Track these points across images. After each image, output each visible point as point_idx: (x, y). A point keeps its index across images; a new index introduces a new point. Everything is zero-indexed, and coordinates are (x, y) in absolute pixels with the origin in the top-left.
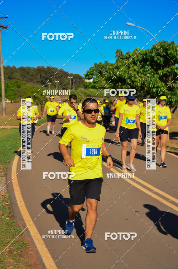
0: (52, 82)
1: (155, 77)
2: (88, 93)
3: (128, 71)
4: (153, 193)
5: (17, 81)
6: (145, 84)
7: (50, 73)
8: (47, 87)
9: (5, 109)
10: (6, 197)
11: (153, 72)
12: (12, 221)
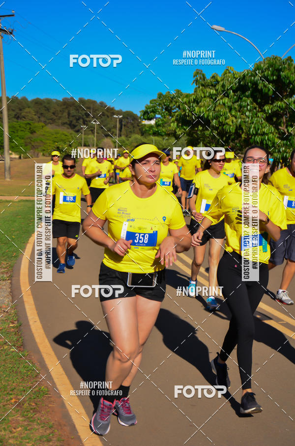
0: (87, 125)
1: (258, 117)
3: (214, 106)
5: (29, 122)
6: (242, 129)
9: (10, 168)
10: (10, 314)
11: (255, 109)
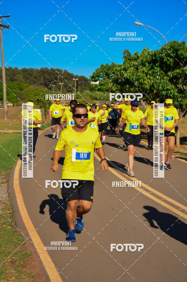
0: (56, 85)
1: (164, 79)
2: (94, 96)
3: (136, 72)
4: (162, 201)
5: (19, 83)
6: (154, 87)
7: (54, 75)
8: (51, 90)
9: (7, 112)
10: (7, 205)
11: (162, 74)
12: (14, 230)
